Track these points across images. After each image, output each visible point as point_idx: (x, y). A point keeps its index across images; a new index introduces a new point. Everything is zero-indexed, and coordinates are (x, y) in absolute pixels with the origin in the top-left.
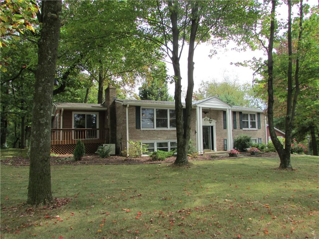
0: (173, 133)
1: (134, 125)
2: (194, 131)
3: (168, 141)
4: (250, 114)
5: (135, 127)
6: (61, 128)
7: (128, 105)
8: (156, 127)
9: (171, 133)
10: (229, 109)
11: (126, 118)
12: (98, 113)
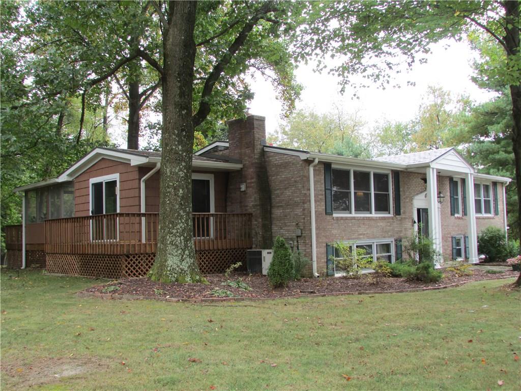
0: (381, 224)
1: (323, 206)
2: (411, 220)
3: (373, 243)
4: (483, 185)
5: (323, 209)
6: (143, 211)
7: (316, 161)
8: (355, 211)
9: (378, 224)
10: (471, 174)
11: (309, 190)
12: (213, 175)
